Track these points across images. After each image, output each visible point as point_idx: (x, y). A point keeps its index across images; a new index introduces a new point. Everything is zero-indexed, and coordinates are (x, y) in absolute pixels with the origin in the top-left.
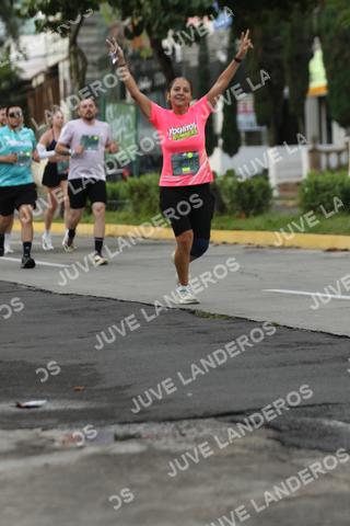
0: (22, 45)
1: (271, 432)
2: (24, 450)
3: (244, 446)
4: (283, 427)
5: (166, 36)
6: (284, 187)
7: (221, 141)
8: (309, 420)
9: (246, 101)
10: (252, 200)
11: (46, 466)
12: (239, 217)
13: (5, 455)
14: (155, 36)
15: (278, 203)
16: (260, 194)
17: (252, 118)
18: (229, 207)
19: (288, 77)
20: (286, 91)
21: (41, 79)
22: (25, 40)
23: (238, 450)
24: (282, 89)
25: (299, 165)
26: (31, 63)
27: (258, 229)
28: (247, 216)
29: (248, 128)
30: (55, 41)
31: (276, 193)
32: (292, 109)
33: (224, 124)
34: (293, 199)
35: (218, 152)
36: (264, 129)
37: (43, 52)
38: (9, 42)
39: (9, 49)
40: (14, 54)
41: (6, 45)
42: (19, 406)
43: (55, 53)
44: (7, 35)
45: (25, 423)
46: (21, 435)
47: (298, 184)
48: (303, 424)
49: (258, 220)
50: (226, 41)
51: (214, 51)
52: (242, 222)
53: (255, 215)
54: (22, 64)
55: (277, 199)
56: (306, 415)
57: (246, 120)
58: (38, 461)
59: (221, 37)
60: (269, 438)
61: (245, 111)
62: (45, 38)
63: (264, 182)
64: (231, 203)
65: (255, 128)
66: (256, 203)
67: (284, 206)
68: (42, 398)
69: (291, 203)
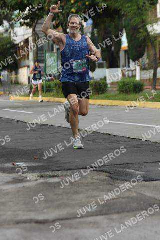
0: (15, 31)
1: (107, 174)
2: (16, 181)
3: (98, 180)
4: (112, 173)
6: (112, 84)
8: (121, 170)
10: (100, 88)
11: (24, 187)
12: (96, 95)
13: (8, 183)
14: (65, 28)
15: (110, 89)
16: (103, 86)
19: (114, 44)
20: (113, 48)
21: (22, 44)
22: (16, 29)
23: (95, 181)
26: (18, 38)
27: (102, 99)
28: (99, 94)
29: (99, 62)
30: (27, 30)
31: (109, 86)
32: (115, 55)
34: (115, 88)
36: (105, 62)
37: (23, 34)
38: (10, 30)
39: (10, 33)
40: (12, 35)
41: (9, 31)
42: (14, 165)
43: (27, 34)
44: (10, 28)
46: (14, 175)
47: (118, 82)
48: (119, 171)
49: (103, 96)
50: (91, 30)
51: (86, 33)
52: (97, 97)
53: (102, 94)
54: (15, 38)
55: (110, 88)
56: (121, 168)
58: (21, 185)
59: (89, 29)
60: (107, 176)
62: (24, 29)
63: (105, 82)
64: (93, 89)
65: (102, 62)
66: (102, 89)
67: (112, 91)
68: (22, 162)
69: (115, 90)
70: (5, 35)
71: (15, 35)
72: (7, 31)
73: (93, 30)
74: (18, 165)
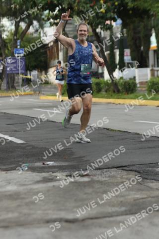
0: (45, 31)
2: (46, 180)
4: (141, 172)
5: (98, 28)
6: (141, 83)
7: (118, 66)
8: (151, 169)
9: (127, 52)
10: (130, 88)
11: (54, 186)
12: (125, 94)
13: (38, 182)
14: (94, 28)
15: (140, 89)
16: (132, 86)
17: (129, 58)
18: (121, 91)
19: (143, 43)
20: (142, 48)
21: (52, 44)
22: (46, 29)
24: (141, 47)
25: (147, 75)
26: (48, 38)
27: (132, 98)
28: (128, 94)
29: (128, 62)
31: (138, 85)
32: (144, 54)
33: (119, 60)
34: (144, 87)
35: (117, 70)
36: (134, 62)
38: (40, 30)
39: (40, 33)
40: (42, 35)
41: (39, 31)
42: (44, 164)
44: (39, 27)
45: (46, 170)
46: (44, 174)
47: (147, 82)
48: (148, 170)
49: (132, 95)
50: (120, 29)
51: (116, 33)
52: (126, 96)
53: (131, 93)
54: (45, 38)
55: (139, 87)
56: (150, 167)
57: (127, 58)
58: (50, 184)
59: (118, 28)
61: (127, 55)
62: (54, 29)
63: (134, 81)
64: (122, 89)
65: (131, 61)
67: (141, 90)
68: (52, 161)
69: (144, 89)
70: (35, 35)
71: (44, 35)
72: (37, 31)
73: (122, 29)
74: (47, 164)
